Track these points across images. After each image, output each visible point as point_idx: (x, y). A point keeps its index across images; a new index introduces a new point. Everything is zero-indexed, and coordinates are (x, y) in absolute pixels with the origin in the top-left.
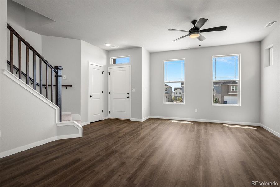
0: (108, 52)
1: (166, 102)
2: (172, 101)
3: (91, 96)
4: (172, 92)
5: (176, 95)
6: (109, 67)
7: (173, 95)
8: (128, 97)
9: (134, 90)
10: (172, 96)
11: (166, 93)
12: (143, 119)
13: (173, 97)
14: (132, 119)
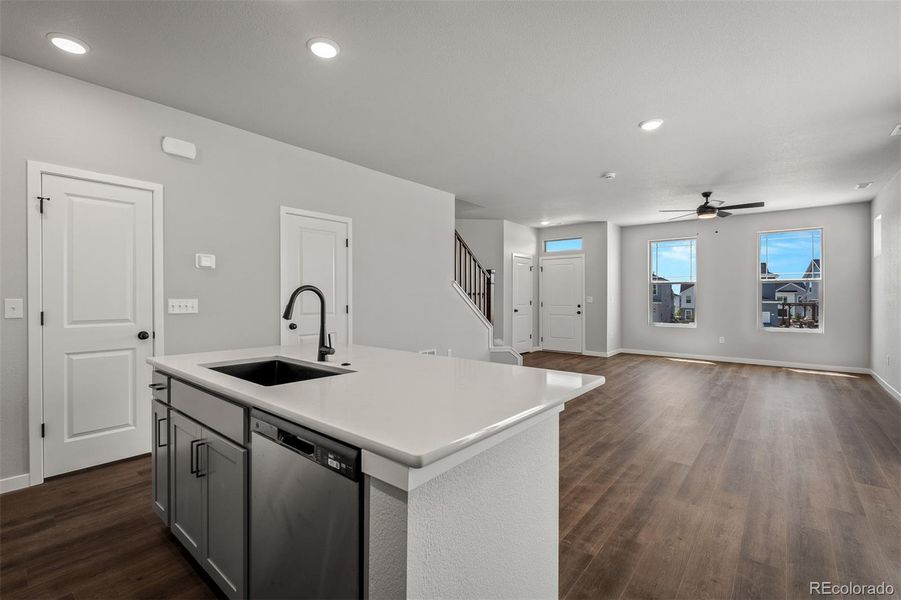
0: (539, 231)
1: (654, 321)
2: (673, 320)
3: (516, 311)
4: (673, 296)
5: (685, 305)
6: (541, 258)
7: (676, 303)
8: (579, 313)
9: (591, 299)
10: (673, 307)
11: (655, 300)
12: (610, 353)
13: (676, 311)
14: (586, 353)
